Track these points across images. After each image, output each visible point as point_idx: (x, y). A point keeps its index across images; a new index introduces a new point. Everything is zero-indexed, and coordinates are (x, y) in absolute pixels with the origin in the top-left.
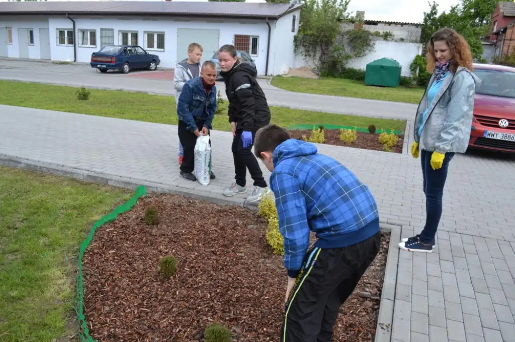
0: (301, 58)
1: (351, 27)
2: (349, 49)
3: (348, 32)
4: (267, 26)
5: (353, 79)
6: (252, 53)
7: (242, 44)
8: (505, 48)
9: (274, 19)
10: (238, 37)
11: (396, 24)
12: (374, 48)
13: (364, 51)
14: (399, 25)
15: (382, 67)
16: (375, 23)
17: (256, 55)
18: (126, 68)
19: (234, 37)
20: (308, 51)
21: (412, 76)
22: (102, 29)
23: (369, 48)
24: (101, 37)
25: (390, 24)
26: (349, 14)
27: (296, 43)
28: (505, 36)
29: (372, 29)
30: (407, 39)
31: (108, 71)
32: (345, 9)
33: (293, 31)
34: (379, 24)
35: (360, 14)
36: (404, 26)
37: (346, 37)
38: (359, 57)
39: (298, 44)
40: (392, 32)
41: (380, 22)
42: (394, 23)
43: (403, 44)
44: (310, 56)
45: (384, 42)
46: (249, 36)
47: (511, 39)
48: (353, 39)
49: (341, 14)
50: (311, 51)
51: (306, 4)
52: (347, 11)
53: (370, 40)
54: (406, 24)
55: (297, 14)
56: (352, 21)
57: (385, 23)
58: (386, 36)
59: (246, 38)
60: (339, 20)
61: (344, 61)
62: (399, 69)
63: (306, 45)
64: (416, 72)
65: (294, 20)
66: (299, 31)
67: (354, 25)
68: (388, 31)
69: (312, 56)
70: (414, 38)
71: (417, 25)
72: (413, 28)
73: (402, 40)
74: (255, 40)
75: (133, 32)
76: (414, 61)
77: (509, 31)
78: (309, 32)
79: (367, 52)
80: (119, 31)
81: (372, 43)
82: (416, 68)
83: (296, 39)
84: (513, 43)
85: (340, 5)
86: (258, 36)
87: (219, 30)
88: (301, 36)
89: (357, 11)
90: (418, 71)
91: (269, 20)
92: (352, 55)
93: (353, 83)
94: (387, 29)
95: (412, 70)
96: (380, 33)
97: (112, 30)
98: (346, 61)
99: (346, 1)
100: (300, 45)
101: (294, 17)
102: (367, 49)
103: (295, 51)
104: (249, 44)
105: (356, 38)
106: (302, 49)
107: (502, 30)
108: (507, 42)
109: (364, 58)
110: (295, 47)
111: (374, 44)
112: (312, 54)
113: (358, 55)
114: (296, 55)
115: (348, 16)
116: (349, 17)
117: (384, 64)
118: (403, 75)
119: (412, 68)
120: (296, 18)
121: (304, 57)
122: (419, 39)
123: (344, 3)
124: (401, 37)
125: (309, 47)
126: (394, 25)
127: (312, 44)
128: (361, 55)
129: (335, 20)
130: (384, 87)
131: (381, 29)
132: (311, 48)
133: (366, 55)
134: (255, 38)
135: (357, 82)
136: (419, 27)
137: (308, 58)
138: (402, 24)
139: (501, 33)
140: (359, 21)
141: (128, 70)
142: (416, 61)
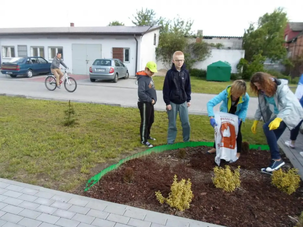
0: (161, 63)
1: (194, 41)
2: (194, 55)
3: (192, 44)
4: (135, 41)
5: (197, 76)
6: (125, 61)
7: (118, 54)
8: (297, 51)
9: (140, 35)
10: (115, 49)
11: (225, 37)
12: (211, 54)
13: (204, 57)
14: (227, 39)
15: (219, 67)
16: (210, 38)
17: (128, 62)
18: (30, 73)
19: (112, 49)
20: (165, 58)
21: (238, 73)
22: (19, 46)
23: (208, 54)
24: (18, 51)
25: (220, 38)
26: (192, 32)
27: (157, 53)
28: (296, 44)
29: (209, 41)
30: (232, 48)
31: (18, 76)
32: (190, 29)
33: (155, 44)
34: (213, 38)
35: (200, 32)
36: (230, 39)
37: (191, 47)
38: (201, 61)
39: (158, 53)
40: (222, 43)
41: (214, 37)
42: (224, 37)
43: (231, 51)
44: (167, 61)
45: (218, 50)
46: (123, 48)
47: (300, 46)
48: (196, 49)
49: (187, 33)
50: (167, 58)
51: (163, 26)
52: (191, 30)
53: (208, 49)
54: (231, 37)
55: (157, 32)
56: (194, 37)
57: (218, 37)
58: (219, 46)
59: (121, 49)
60: (186, 37)
61: (191, 64)
62: (229, 68)
63: (164, 54)
64: (240, 70)
65: (155, 37)
66: (159, 45)
67: (196, 39)
68: (220, 43)
69: (168, 61)
70: (237, 47)
71: (239, 38)
72: (237, 40)
73: (229, 48)
74: (127, 51)
75: (41, 48)
76: (239, 62)
77: (298, 40)
78: (166, 45)
79: (206, 57)
80: (31, 47)
81: (209, 51)
82: (241, 67)
83: (157, 50)
84: (302, 48)
85: (187, 26)
86: (129, 48)
87: (101, 45)
88: (160, 48)
89: (198, 30)
90: (242, 69)
91: (136, 36)
92: (196, 60)
93: (198, 79)
94: (219, 41)
95: (238, 69)
96: (214, 44)
97: (26, 46)
98: (192, 64)
99: (190, 24)
100: (160, 54)
101: (155, 35)
102: (206, 55)
103: (156, 58)
104: (123, 53)
105: (198, 48)
106: (161, 57)
107: (294, 40)
108: (298, 47)
109: (205, 62)
110: (157, 56)
111: (211, 52)
112: (168, 60)
113: (200, 60)
114: (157, 61)
115: (191, 34)
116: (193, 34)
117: (220, 66)
118: (232, 72)
119: (238, 67)
120: (157, 35)
121: (163, 62)
122: (241, 47)
123: (189, 25)
124: (229, 46)
125: (166, 55)
126: (223, 38)
127: (168, 53)
128: (202, 59)
129: (183, 37)
130: (221, 81)
131: (215, 42)
132: (167, 56)
133: (205, 59)
134: (127, 50)
135: (200, 78)
136: (241, 39)
137: (165, 63)
138: (229, 38)
139: (293, 42)
140: (200, 37)
141: (31, 75)
142: (241, 62)
